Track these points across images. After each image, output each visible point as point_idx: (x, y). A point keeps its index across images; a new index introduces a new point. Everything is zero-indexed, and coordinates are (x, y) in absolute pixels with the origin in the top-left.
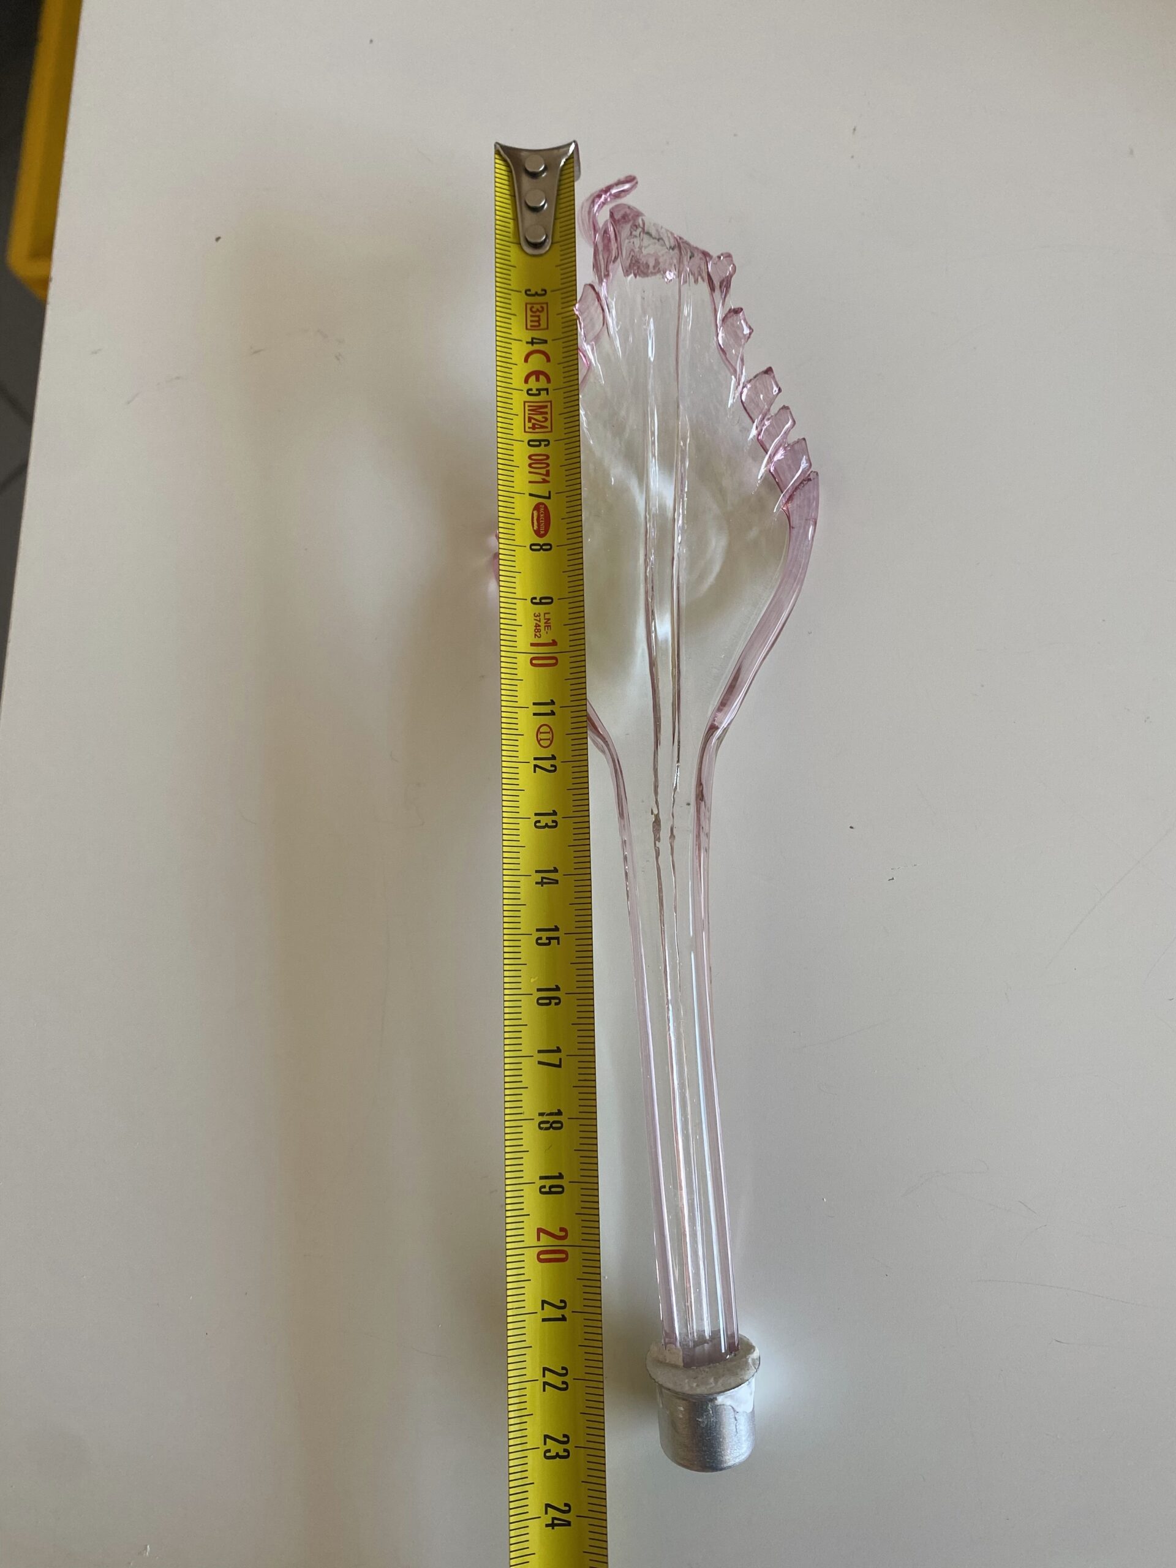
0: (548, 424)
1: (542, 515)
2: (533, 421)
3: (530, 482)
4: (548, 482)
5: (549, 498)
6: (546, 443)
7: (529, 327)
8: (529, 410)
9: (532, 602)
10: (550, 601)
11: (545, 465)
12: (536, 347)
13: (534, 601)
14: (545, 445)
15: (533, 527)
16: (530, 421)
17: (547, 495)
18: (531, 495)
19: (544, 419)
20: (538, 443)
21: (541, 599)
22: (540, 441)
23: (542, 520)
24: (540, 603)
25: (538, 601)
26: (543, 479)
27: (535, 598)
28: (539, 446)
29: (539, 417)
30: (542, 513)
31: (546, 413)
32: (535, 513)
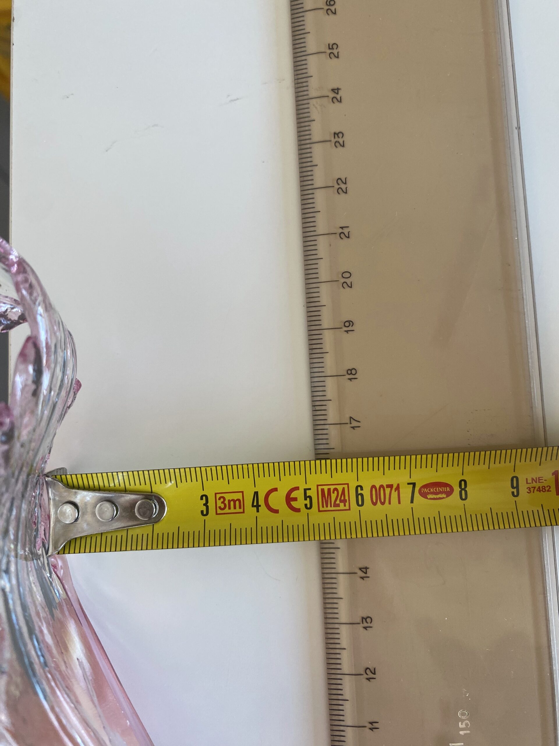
0: (340, 488)
1: (432, 490)
2: (338, 502)
3: (399, 502)
6: (359, 488)
7: (241, 510)
9: (518, 495)
10: (515, 479)
11: (382, 489)
12: (261, 502)
15: (443, 498)
16: (338, 505)
17: (412, 485)
18: (412, 502)
19: (336, 492)
20: (360, 497)
21: (513, 487)
22: (357, 495)
23: (436, 490)
24: (517, 487)
25: (515, 490)
26: (395, 491)
27: (513, 493)
28: (362, 495)
29: (334, 496)
30: (430, 490)
31: (329, 490)
32: (430, 496)
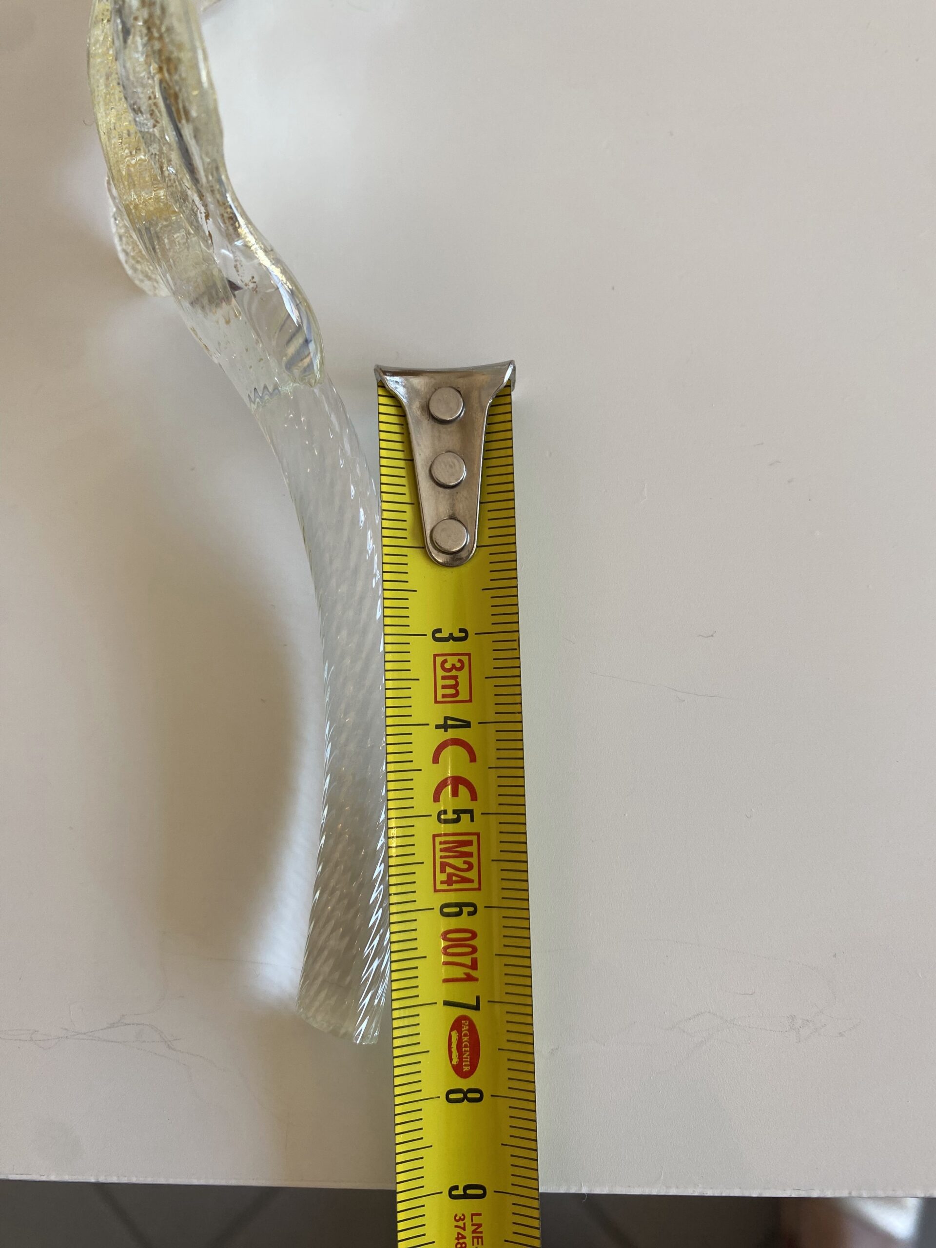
0: (472, 875)
1: (466, 1039)
2: (449, 870)
3: (446, 981)
4: (476, 980)
5: (477, 1008)
6: (471, 909)
7: (439, 698)
8: (441, 850)
9: (452, 1197)
10: (480, 1192)
11: (469, 950)
12: (452, 734)
13: (454, 1193)
14: (470, 914)
15: (451, 1060)
16: (443, 871)
17: (475, 1004)
18: (447, 1003)
19: (466, 866)
20: (456, 909)
21: (466, 1188)
22: (460, 905)
23: (465, 1046)
24: (465, 1196)
25: (460, 1192)
26: (466, 974)
27: (456, 1188)
28: (459, 914)
29: (459, 862)
30: (465, 1035)
31: (470, 855)
32: (455, 1035)
